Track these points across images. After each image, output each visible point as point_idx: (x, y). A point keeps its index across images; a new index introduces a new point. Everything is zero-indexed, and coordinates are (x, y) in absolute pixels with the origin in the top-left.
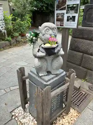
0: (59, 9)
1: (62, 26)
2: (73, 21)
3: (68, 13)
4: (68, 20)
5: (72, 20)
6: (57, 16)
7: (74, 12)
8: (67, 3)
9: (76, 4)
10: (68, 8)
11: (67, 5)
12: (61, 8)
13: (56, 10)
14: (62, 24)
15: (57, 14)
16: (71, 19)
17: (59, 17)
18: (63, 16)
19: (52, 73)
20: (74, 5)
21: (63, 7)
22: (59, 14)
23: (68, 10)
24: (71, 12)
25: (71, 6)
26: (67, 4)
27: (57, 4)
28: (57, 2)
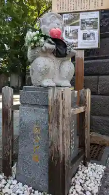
0: (69, 25)
1: (76, 47)
3: (84, 29)
4: (84, 38)
6: (67, 34)
7: (92, 27)
9: (93, 19)
10: (82, 23)
11: (82, 20)
15: (66, 31)
16: (89, 36)
17: (70, 35)
18: (76, 33)
23: (84, 26)
24: (87, 28)
25: (86, 21)
26: (81, 18)
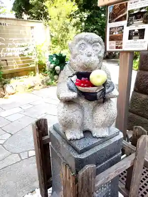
0: (114, 20)
1: (120, 48)
2: (140, 38)
3: (131, 25)
4: (130, 38)
5: (138, 37)
6: (111, 33)
7: (142, 21)
8: (128, 7)
9: (145, 7)
10: (130, 16)
11: (129, 11)
12: (118, 17)
13: (109, 22)
14: (119, 46)
15: (110, 29)
16: (136, 34)
17: (114, 34)
18: (121, 30)
19: (94, 135)
20: (141, 9)
21: (121, 15)
22: (115, 28)
23: (131, 20)
24: (136, 22)
25: (135, 12)
26: (128, 9)
27: (111, 11)
28: (111, 9)
